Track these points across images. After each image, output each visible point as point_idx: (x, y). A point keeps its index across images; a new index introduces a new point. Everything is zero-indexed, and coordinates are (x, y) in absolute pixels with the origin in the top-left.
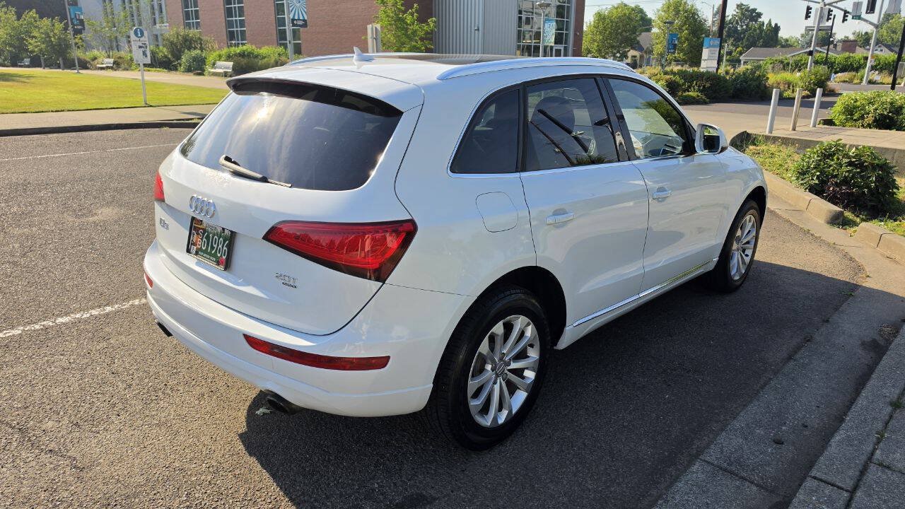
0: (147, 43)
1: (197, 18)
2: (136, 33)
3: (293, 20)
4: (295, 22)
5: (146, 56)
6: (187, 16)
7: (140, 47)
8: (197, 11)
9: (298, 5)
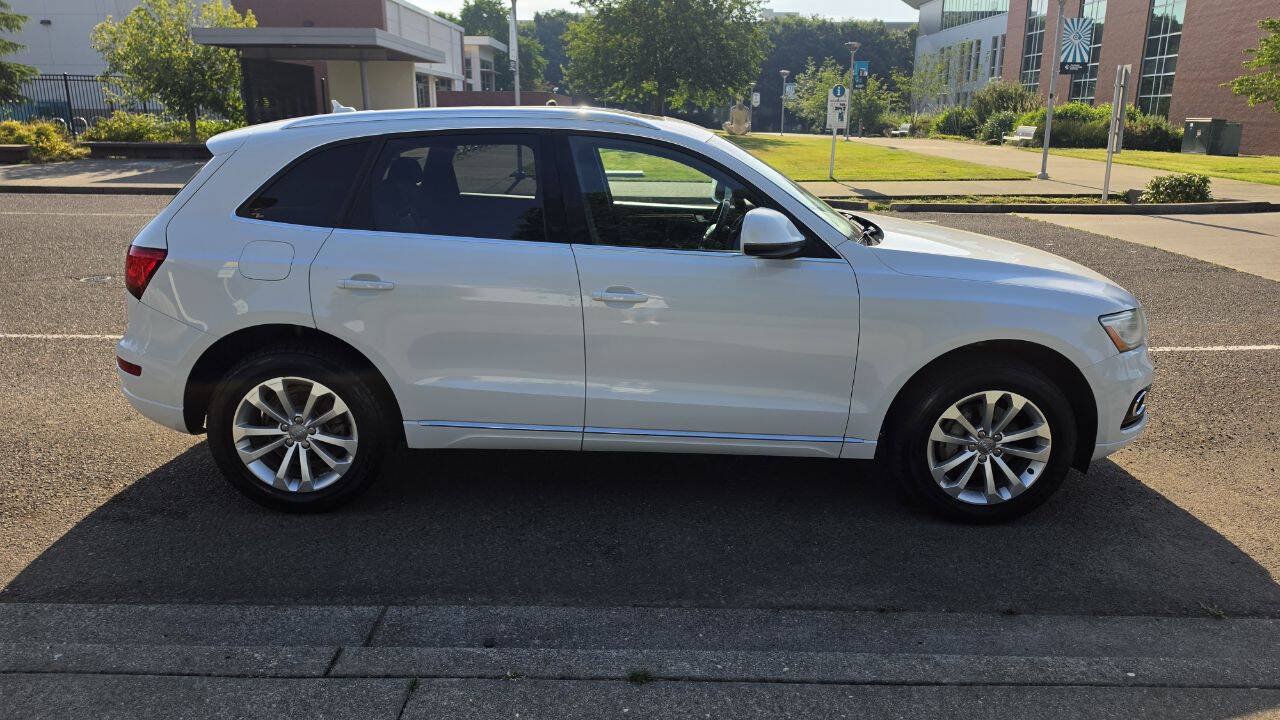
0: (846, 103)
1: (1038, 66)
2: (835, 93)
3: (1063, 65)
4: (1066, 67)
5: (842, 120)
6: (1026, 64)
7: (837, 108)
8: (1039, 57)
9: (1077, 42)
